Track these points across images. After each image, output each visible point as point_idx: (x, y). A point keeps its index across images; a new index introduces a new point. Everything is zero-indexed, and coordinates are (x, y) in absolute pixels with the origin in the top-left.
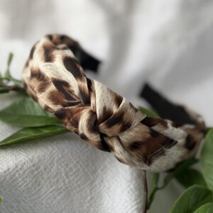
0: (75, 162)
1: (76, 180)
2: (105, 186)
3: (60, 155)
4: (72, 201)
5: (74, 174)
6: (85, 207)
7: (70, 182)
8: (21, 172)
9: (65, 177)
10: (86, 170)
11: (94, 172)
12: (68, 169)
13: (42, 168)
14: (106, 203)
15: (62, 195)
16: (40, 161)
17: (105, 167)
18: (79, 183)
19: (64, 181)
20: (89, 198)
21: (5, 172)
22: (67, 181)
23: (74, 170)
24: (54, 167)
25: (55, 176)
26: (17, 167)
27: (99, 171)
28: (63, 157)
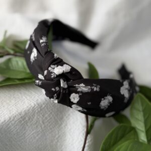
0: (49, 113)
1: (49, 125)
2: (68, 128)
3: (39, 109)
4: (46, 139)
5: (48, 121)
6: (54, 143)
7: (45, 127)
8: (13, 122)
9: (42, 124)
10: (56, 118)
11: (62, 118)
12: (44, 118)
13: (27, 118)
14: (68, 140)
15: (39, 136)
16: (26, 114)
17: (69, 115)
18: (51, 127)
19: (41, 127)
20: (57, 136)
21: (2, 123)
22: (43, 126)
23: (49, 118)
24: (35, 118)
25: (36, 124)
26: (10, 119)
27: (65, 118)
28: (41, 110)
